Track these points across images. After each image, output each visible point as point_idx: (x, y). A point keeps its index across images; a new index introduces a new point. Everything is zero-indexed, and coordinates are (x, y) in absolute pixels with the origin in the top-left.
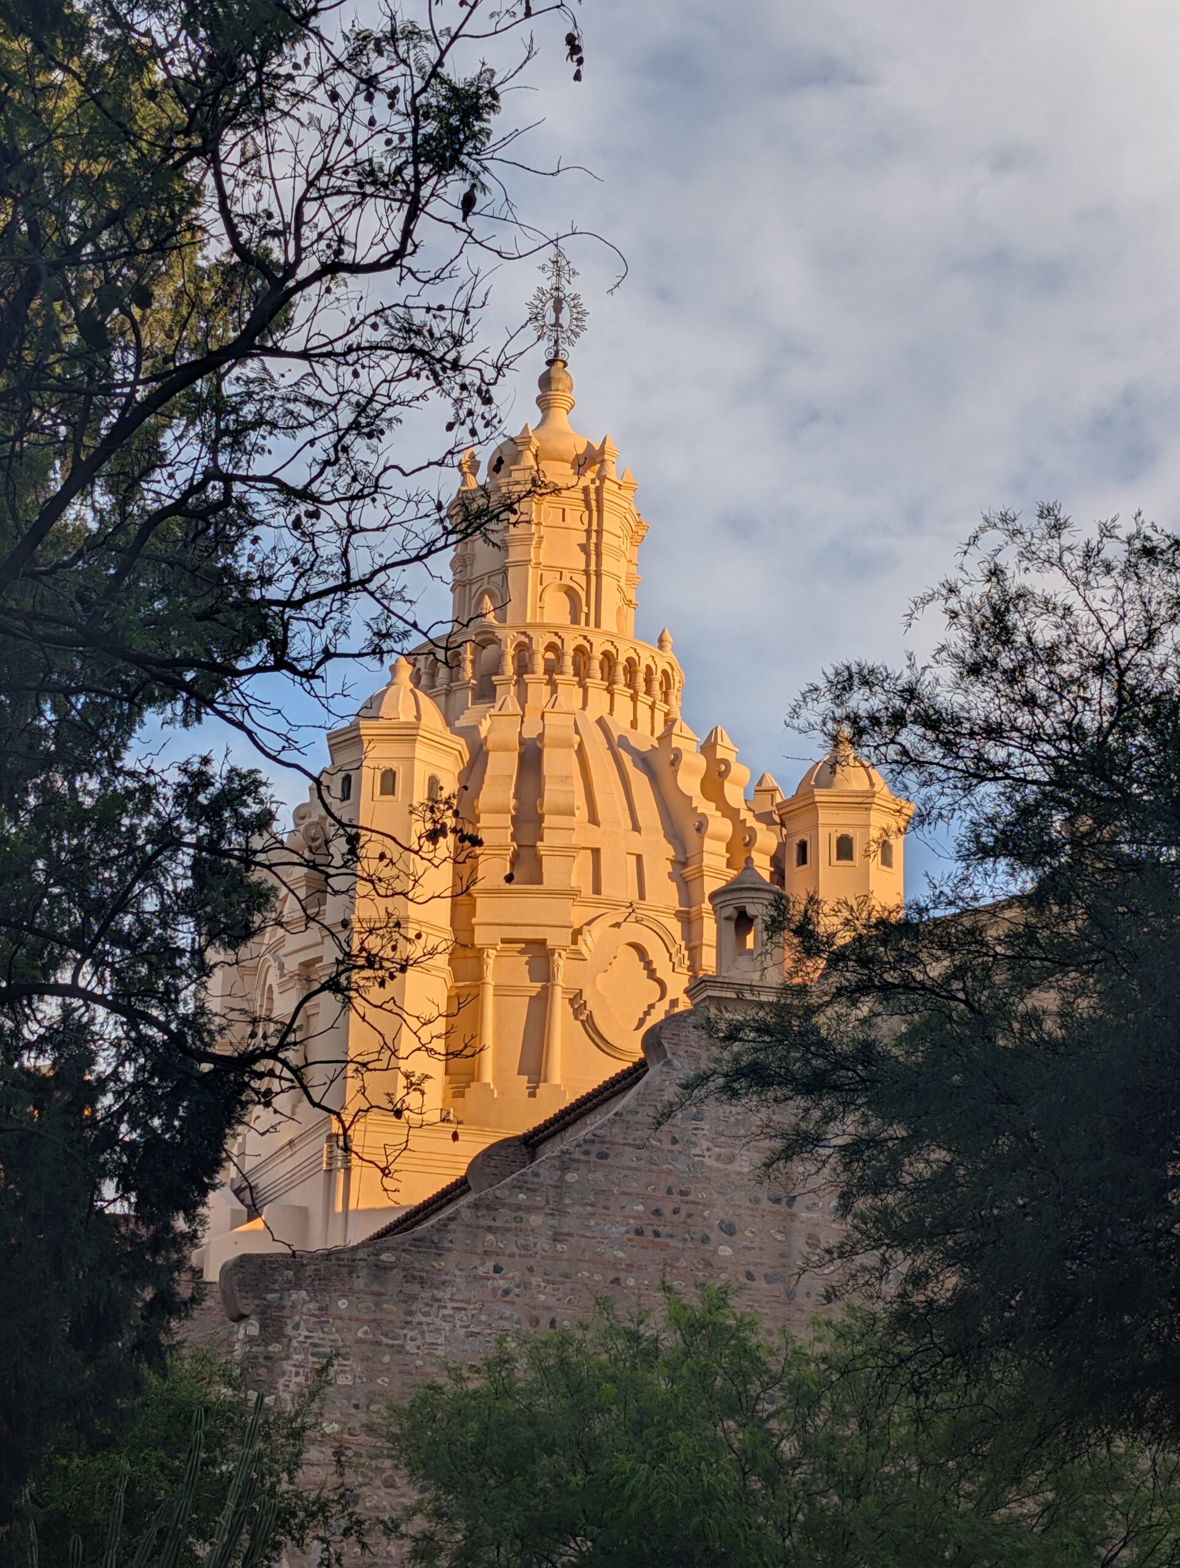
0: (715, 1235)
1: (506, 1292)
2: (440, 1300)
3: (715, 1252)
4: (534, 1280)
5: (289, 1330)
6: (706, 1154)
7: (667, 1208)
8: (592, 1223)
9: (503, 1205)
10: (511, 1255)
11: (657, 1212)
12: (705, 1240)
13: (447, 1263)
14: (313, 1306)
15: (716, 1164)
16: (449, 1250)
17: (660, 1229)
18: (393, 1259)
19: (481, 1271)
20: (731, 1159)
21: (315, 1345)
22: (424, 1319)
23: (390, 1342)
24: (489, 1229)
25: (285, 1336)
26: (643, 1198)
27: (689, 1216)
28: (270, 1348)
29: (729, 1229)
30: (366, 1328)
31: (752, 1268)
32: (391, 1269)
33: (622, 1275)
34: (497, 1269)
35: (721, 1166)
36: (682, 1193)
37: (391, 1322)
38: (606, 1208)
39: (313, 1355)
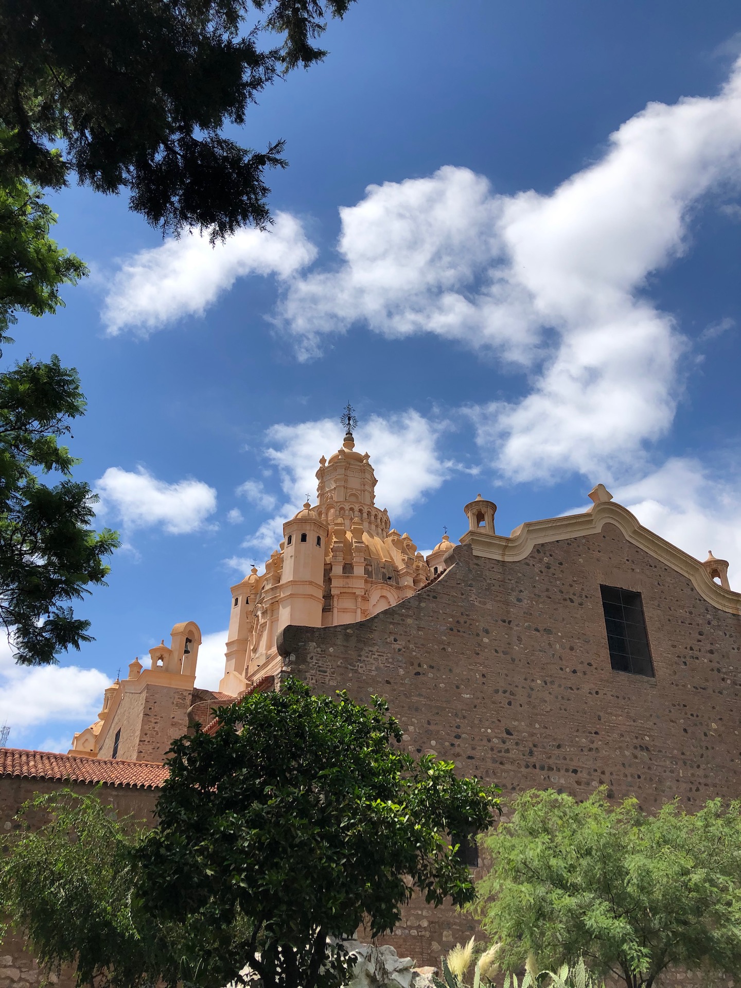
0: (481, 633)
1: (399, 650)
2: (372, 651)
3: (482, 640)
4: (411, 646)
5: (309, 660)
6: (475, 600)
7: (462, 621)
8: (432, 624)
9: (397, 614)
10: (401, 635)
11: (458, 622)
12: (478, 635)
13: (375, 635)
14: (319, 649)
15: (479, 605)
16: (375, 630)
17: (460, 629)
18: (352, 632)
19: (388, 640)
20: (485, 604)
21: (320, 667)
22: (365, 659)
23: (352, 668)
24: (391, 623)
25: (307, 662)
26: (452, 616)
27: (471, 624)
28: (300, 667)
29: (487, 632)
30: (341, 661)
31: (497, 649)
32: (351, 636)
33: (445, 647)
34: (395, 640)
35: (482, 606)
36: (467, 615)
37: (352, 659)
38: (437, 618)
39: (319, 671)
